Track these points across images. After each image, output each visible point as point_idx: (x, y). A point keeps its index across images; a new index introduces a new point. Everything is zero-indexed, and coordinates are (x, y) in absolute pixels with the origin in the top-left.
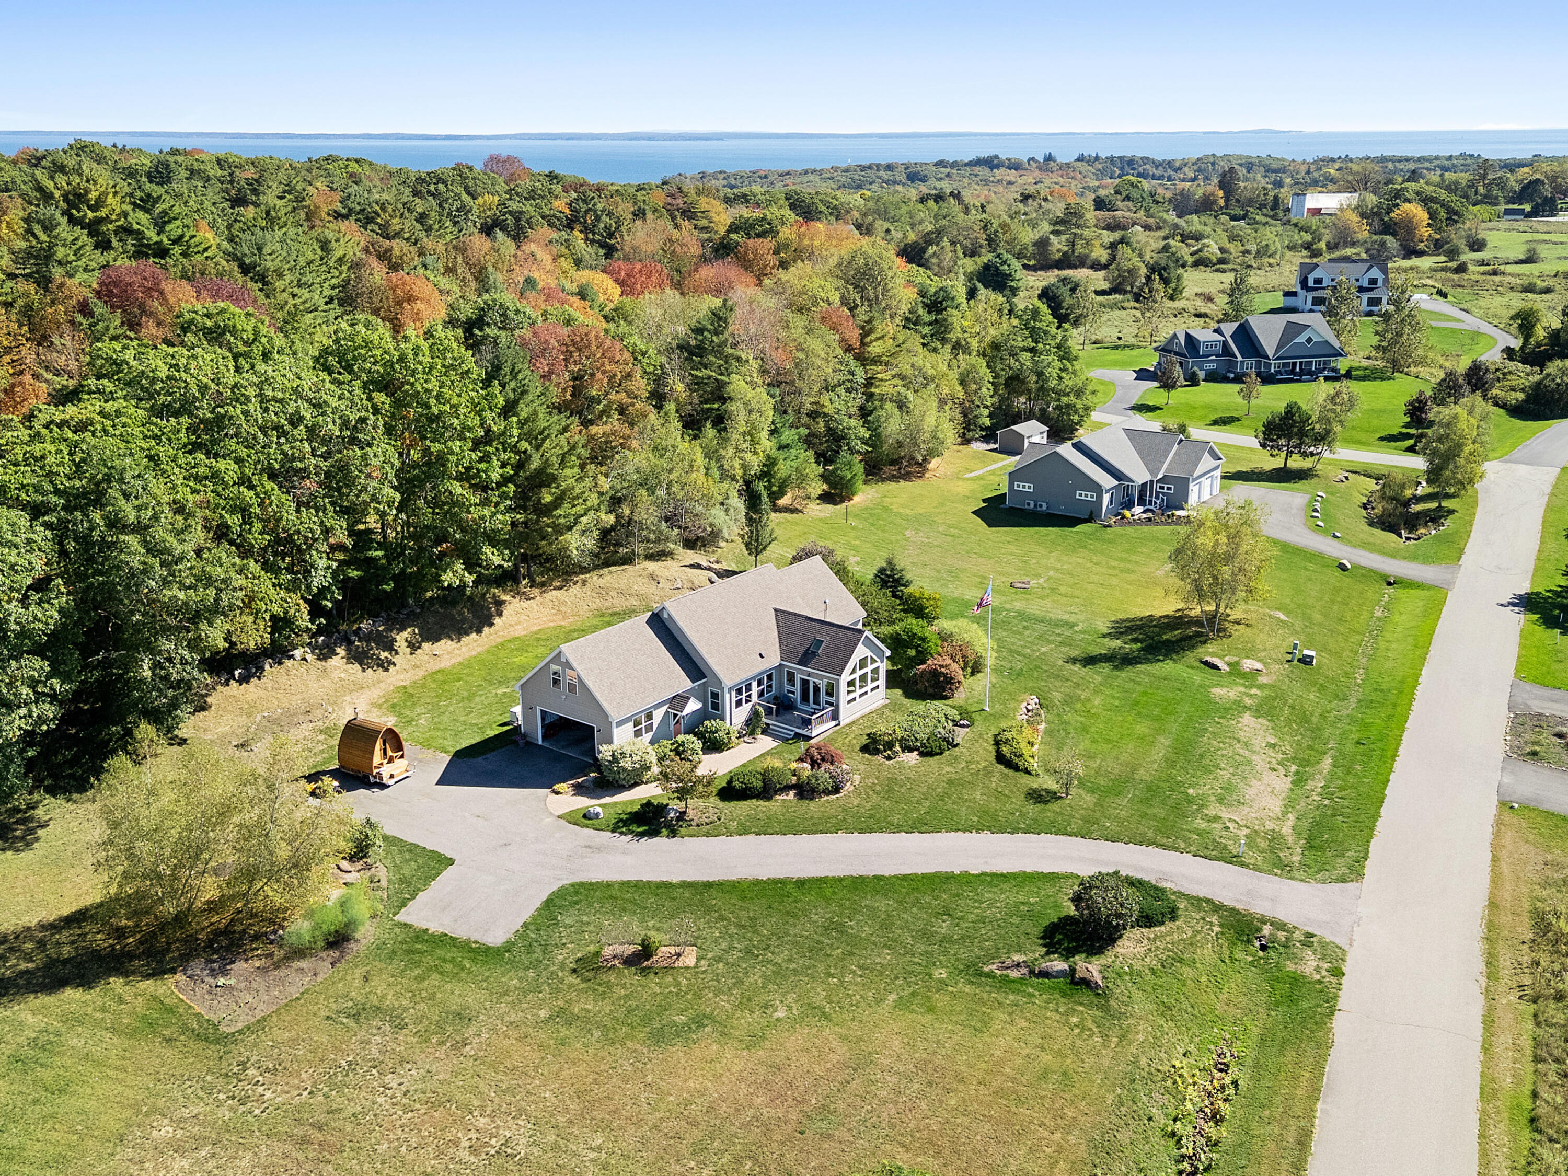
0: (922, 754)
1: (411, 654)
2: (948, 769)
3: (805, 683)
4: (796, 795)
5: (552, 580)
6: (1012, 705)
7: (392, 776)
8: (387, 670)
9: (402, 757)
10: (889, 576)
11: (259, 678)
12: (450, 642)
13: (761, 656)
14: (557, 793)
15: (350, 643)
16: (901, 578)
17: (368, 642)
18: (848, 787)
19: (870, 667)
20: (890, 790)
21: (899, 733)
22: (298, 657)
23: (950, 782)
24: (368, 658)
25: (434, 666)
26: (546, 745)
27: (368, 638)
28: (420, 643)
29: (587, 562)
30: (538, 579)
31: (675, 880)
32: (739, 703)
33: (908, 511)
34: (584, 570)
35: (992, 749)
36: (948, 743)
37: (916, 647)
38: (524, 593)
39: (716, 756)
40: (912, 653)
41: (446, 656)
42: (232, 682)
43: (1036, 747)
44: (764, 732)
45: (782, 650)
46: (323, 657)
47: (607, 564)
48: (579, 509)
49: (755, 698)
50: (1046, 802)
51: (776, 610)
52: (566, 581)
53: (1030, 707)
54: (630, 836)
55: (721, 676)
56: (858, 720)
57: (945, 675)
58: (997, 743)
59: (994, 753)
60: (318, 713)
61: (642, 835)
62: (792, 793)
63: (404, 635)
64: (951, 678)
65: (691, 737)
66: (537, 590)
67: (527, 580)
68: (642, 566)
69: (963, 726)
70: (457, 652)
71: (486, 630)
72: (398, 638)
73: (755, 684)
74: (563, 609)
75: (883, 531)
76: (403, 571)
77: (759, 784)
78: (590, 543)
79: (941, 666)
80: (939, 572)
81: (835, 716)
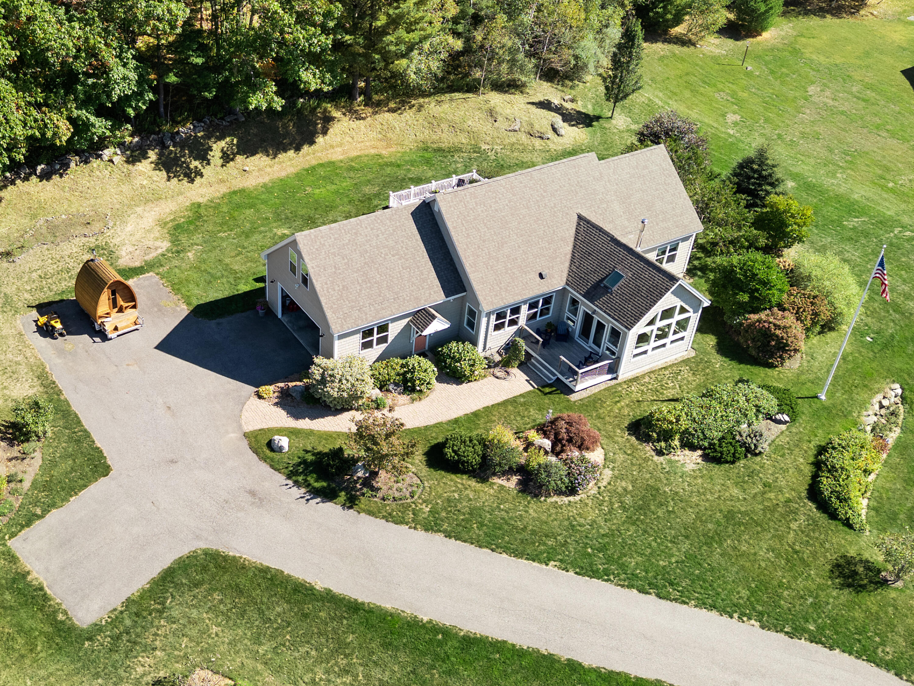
0: (706, 457)
1: (222, 166)
2: (735, 491)
3: (588, 319)
4: (520, 482)
5: (388, 100)
6: (864, 395)
7: (116, 329)
8: (192, 181)
9: (134, 307)
10: (755, 171)
11: (61, 176)
12: (265, 158)
13: (541, 276)
14: (260, 397)
15: (163, 146)
16: (770, 175)
17: (183, 149)
18: (592, 488)
19: (678, 317)
20: (643, 508)
21: (684, 424)
22: (106, 158)
23: (730, 516)
24: (177, 165)
25: (239, 183)
26: (285, 320)
27: (183, 144)
28: (235, 155)
29: (426, 85)
30: (376, 97)
31: (320, 585)
32: (498, 327)
33: (822, 59)
34: (424, 94)
35: (808, 470)
36: (748, 450)
37: (752, 292)
38: (356, 111)
39: (452, 388)
40: (745, 298)
41: (255, 174)
42: (34, 177)
43: (872, 477)
44: (522, 366)
45: (571, 270)
46: (132, 160)
47: (452, 89)
48: (414, 36)
49: (522, 320)
50: (859, 588)
51: (580, 217)
52: (403, 103)
53: (885, 403)
54: (303, 490)
55: (480, 298)
56: (643, 376)
57: (779, 339)
58: (818, 465)
59: (808, 480)
60: (97, 227)
61: (316, 493)
62: (515, 479)
63: (222, 144)
64: (787, 345)
65: (426, 363)
66: (370, 110)
67: (362, 98)
68: (486, 97)
69: (779, 422)
70: (268, 169)
71: (306, 148)
72: (215, 147)
73: (524, 309)
74: (390, 135)
75: (783, 83)
76: (227, 79)
77: (475, 460)
78: (435, 65)
79: (777, 327)
80: (831, 151)
81: (613, 369)
